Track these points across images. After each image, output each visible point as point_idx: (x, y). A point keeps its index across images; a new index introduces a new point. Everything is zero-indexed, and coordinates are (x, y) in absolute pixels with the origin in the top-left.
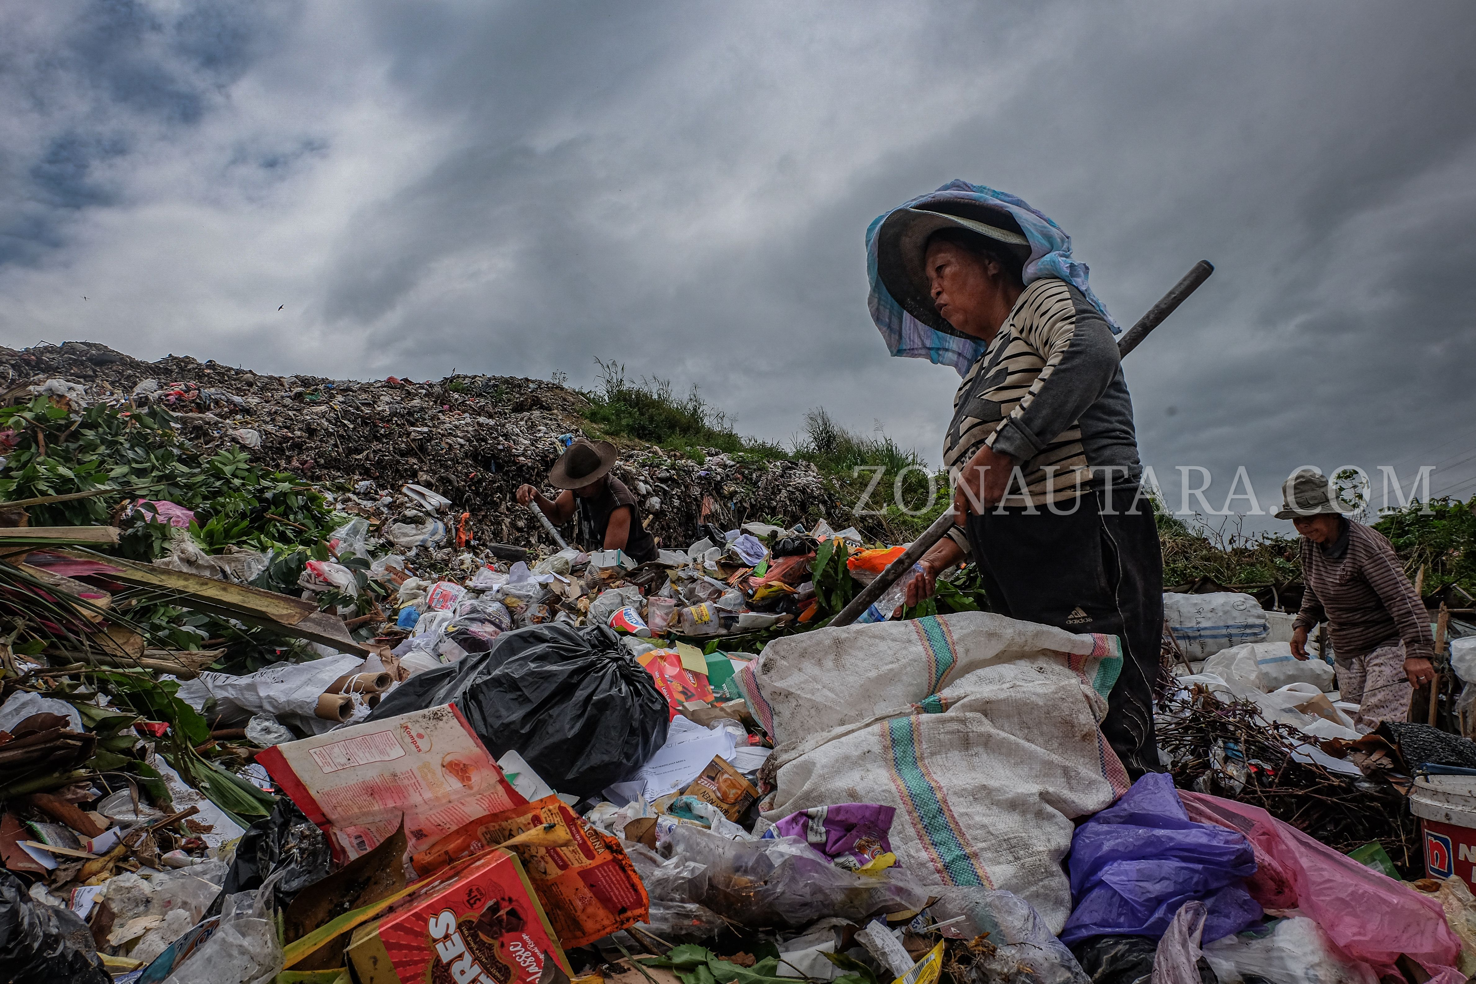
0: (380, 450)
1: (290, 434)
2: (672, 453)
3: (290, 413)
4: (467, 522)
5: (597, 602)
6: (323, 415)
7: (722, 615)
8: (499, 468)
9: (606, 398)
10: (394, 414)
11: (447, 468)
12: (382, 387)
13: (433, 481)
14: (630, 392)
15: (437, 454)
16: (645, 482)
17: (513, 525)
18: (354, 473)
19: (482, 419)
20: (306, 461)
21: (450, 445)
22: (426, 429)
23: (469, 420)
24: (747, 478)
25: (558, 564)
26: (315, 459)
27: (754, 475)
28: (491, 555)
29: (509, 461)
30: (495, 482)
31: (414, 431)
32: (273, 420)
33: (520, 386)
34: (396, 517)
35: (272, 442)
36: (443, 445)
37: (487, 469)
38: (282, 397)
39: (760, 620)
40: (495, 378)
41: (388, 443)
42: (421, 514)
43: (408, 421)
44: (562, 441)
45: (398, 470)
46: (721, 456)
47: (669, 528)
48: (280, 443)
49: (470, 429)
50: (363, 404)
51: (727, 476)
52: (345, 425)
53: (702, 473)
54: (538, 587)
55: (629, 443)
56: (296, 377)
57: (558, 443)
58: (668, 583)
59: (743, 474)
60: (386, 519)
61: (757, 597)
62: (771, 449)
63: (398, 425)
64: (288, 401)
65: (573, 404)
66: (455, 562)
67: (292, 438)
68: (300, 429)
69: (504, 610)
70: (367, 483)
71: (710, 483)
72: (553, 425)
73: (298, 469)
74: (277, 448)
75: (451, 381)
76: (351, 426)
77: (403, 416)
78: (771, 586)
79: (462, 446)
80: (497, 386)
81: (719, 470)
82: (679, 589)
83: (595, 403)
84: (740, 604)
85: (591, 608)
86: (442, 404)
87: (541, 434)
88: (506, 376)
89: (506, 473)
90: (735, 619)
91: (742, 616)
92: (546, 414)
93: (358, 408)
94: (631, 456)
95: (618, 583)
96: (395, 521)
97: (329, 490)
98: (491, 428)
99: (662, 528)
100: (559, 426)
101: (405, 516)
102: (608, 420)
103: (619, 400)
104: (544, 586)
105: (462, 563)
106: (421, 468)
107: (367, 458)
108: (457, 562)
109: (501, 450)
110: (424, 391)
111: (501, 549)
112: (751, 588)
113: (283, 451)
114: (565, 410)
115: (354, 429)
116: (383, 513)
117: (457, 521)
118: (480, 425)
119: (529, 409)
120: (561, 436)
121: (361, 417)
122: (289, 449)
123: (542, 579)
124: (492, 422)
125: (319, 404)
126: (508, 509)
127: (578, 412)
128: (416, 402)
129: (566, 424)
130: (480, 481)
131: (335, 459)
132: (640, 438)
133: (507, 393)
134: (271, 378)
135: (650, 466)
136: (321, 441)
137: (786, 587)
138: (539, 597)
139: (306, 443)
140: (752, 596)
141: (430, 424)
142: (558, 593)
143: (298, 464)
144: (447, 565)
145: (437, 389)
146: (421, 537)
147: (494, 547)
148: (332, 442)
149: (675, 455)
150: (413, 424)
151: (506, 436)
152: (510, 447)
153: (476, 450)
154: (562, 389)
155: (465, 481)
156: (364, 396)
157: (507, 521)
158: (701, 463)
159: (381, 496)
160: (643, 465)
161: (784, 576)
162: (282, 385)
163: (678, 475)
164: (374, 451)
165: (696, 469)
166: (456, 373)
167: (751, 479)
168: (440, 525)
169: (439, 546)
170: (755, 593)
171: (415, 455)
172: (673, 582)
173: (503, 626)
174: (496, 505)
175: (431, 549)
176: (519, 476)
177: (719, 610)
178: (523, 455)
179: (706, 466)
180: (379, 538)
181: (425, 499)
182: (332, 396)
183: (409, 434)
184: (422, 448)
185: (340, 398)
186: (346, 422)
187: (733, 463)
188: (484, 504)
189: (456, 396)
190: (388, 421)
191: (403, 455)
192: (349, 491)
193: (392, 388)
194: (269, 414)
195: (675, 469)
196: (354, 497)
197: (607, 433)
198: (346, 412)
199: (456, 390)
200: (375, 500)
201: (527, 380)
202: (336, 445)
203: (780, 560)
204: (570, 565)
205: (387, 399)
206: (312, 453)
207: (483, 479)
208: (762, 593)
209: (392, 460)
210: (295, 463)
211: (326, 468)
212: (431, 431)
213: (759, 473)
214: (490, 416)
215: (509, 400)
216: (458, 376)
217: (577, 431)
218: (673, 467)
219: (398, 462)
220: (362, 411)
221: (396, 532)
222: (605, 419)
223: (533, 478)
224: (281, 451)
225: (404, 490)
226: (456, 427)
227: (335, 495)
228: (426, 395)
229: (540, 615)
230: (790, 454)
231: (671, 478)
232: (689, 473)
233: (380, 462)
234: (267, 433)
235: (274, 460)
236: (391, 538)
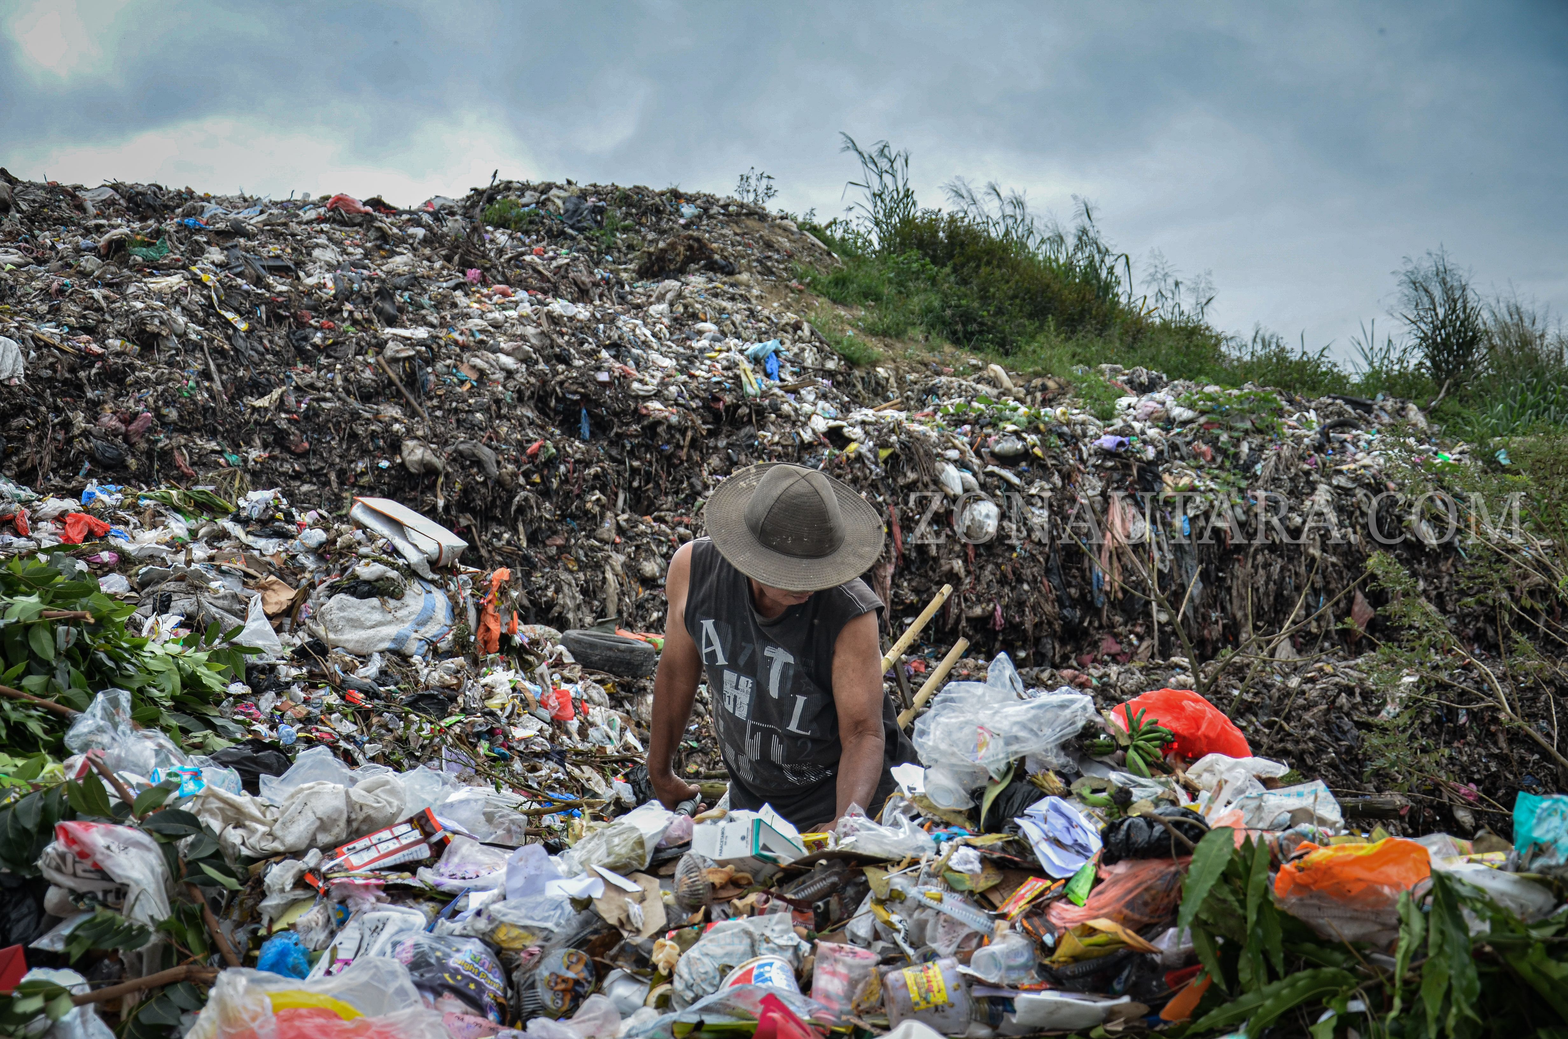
0: (312, 386)
1: (95, 348)
2: (1037, 382)
3: (97, 293)
4: (503, 592)
5: (693, 952)
6: (175, 298)
7: (978, 992)
8: (600, 427)
9: (874, 238)
10: (345, 295)
11: (472, 428)
12: (320, 220)
13: (439, 463)
14: (932, 225)
15: (450, 395)
16: (962, 464)
17: (632, 569)
18: (249, 444)
19: (558, 306)
20: (135, 415)
21: (482, 373)
22: (422, 333)
23: (526, 309)
24: (1224, 453)
25: (622, 848)
26: (157, 410)
27: (1245, 448)
28: (568, 659)
29: (624, 412)
30: (588, 464)
31: (395, 338)
32: (55, 310)
33: (657, 211)
34: (334, 579)
35: (52, 366)
36: (465, 372)
37: (571, 429)
38: (78, 251)
39: (1066, 1011)
40: (596, 191)
41: (330, 368)
42: (394, 574)
43: (379, 312)
44: (756, 360)
45: (354, 436)
46: (1162, 395)
47: (1020, 580)
48: (73, 370)
49: (530, 330)
50: (272, 270)
51: (1174, 447)
52: (228, 323)
53: (1108, 441)
54: (569, 908)
55: (927, 356)
56: (115, 187)
57: (746, 366)
58: (867, 905)
59: (1214, 442)
60: (312, 585)
61: (1061, 953)
62: (1301, 366)
63: (355, 322)
64: (90, 262)
65: (790, 256)
66: (472, 692)
67: (100, 357)
68: (119, 334)
69: (488, 959)
70: (267, 495)
71: (1127, 467)
72: (738, 313)
73: (115, 433)
74: (65, 382)
75: (491, 199)
76: (243, 326)
77: (367, 300)
78: (1093, 931)
79: (510, 374)
80: (601, 211)
81: (1153, 433)
82: (894, 918)
83: (845, 252)
84: (1025, 967)
85: (682, 968)
86: (465, 265)
87: (704, 343)
88: (626, 183)
89: (617, 441)
90: (1008, 1004)
91: (1022, 999)
92: (720, 282)
93: (258, 281)
94: (932, 391)
95: (752, 898)
96: (333, 590)
97: (177, 510)
98: (582, 329)
99: (1003, 581)
100: (752, 314)
101: (355, 577)
102: (878, 298)
103: (904, 246)
104: (583, 904)
105: (490, 692)
106: (409, 431)
107: (281, 405)
108: (478, 692)
109: (604, 385)
110: (420, 232)
111: (592, 645)
112: (1051, 929)
113: (80, 387)
114: (769, 271)
115: (250, 332)
116: (303, 569)
117: (480, 588)
118: (554, 320)
119: (680, 271)
120: (753, 348)
121: (268, 303)
122: (94, 385)
123: (577, 887)
124: (582, 312)
125: (167, 270)
126: (620, 530)
127: (800, 278)
128: (401, 262)
129: (769, 309)
130: (551, 463)
131: (205, 409)
132: (957, 342)
133: (625, 230)
134: (53, 189)
135: (975, 422)
136: (170, 364)
137: (1128, 936)
138: (571, 931)
139: (133, 368)
140: (1050, 951)
141: (433, 319)
142: (612, 920)
143: (114, 423)
144: (453, 700)
145: (454, 225)
146: (392, 631)
147: (578, 641)
148: (198, 366)
149: (1044, 388)
150: (391, 322)
151: (618, 348)
152: (625, 376)
153: (544, 383)
154: (763, 217)
155: (516, 462)
156: (274, 249)
157: (618, 559)
158: (1106, 416)
159: (301, 526)
160: (957, 421)
161: (1130, 905)
162: (80, 207)
163: (1044, 444)
164: (298, 388)
165: (1092, 430)
166: (503, 177)
167: (1236, 456)
168: (440, 599)
169: (435, 652)
170: (1058, 943)
171: (397, 397)
172: (880, 902)
173: (487, 999)
174: (591, 520)
175: (416, 659)
176: (648, 448)
177: (971, 981)
178: (658, 395)
179: (1118, 423)
180: (293, 632)
181: (405, 537)
182: (197, 251)
183: (381, 346)
184: (412, 380)
185: (216, 255)
186: (230, 316)
187: (1187, 414)
188: (563, 517)
189: (502, 237)
190: (332, 312)
191: (366, 397)
192: (225, 512)
193: (343, 223)
194: (46, 294)
195: (1036, 431)
196: (237, 530)
197: (872, 331)
198: (230, 289)
199: (502, 224)
200: (285, 536)
201: (676, 195)
202: (206, 375)
203: (1120, 869)
204: (650, 846)
205: (329, 255)
206: (149, 395)
207: (561, 456)
208: (1071, 945)
209: (342, 412)
210: (109, 420)
211: (182, 430)
212: (435, 338)
213: (1257, 441)
214: (582, 294)
215: (631, 247)
216: (508, 186)
217: (797, 327)
218: (1033, 425)
219: (355, 416)
220: (268, 287)
221: (336, 615)
222: (869, 295)
223: (683, 454)
224: (74, 388)
225: (357, 512)
226: (497, 326)
227: (193, 524)
228: (425, 242)
229: (571, 975)
230: (1355, 379)
231: (1026, 455)
232: (1072, 441)
233: (311, 415)
234: (40, 344)
235: (57, 411)
236: (321, 631)
